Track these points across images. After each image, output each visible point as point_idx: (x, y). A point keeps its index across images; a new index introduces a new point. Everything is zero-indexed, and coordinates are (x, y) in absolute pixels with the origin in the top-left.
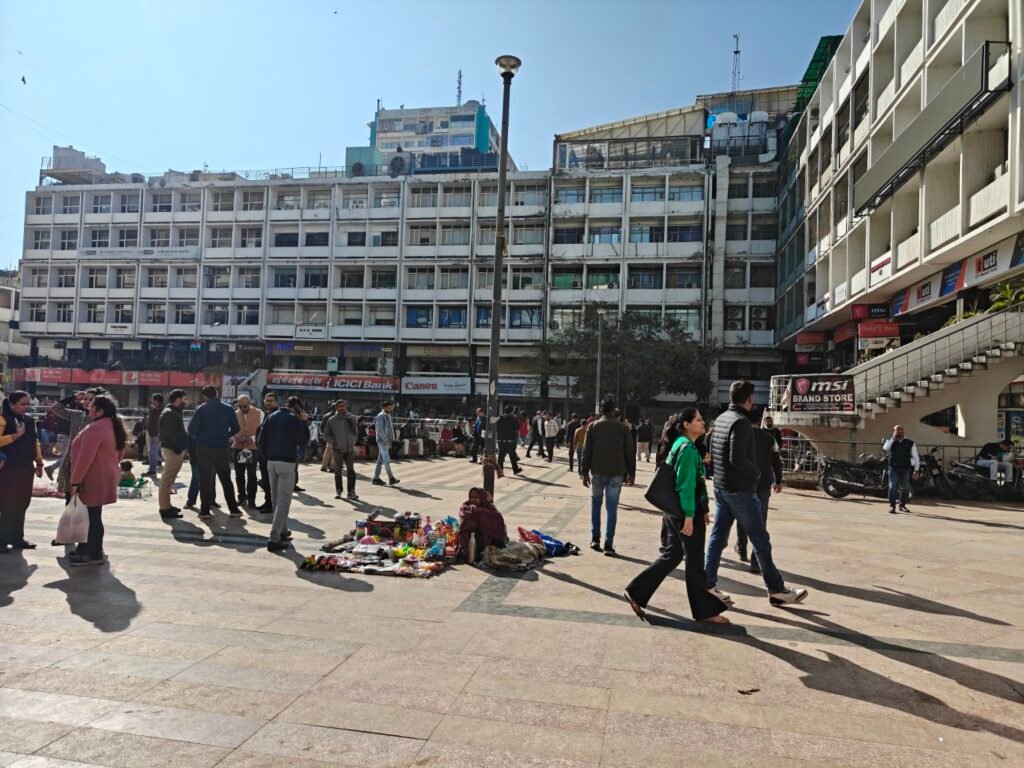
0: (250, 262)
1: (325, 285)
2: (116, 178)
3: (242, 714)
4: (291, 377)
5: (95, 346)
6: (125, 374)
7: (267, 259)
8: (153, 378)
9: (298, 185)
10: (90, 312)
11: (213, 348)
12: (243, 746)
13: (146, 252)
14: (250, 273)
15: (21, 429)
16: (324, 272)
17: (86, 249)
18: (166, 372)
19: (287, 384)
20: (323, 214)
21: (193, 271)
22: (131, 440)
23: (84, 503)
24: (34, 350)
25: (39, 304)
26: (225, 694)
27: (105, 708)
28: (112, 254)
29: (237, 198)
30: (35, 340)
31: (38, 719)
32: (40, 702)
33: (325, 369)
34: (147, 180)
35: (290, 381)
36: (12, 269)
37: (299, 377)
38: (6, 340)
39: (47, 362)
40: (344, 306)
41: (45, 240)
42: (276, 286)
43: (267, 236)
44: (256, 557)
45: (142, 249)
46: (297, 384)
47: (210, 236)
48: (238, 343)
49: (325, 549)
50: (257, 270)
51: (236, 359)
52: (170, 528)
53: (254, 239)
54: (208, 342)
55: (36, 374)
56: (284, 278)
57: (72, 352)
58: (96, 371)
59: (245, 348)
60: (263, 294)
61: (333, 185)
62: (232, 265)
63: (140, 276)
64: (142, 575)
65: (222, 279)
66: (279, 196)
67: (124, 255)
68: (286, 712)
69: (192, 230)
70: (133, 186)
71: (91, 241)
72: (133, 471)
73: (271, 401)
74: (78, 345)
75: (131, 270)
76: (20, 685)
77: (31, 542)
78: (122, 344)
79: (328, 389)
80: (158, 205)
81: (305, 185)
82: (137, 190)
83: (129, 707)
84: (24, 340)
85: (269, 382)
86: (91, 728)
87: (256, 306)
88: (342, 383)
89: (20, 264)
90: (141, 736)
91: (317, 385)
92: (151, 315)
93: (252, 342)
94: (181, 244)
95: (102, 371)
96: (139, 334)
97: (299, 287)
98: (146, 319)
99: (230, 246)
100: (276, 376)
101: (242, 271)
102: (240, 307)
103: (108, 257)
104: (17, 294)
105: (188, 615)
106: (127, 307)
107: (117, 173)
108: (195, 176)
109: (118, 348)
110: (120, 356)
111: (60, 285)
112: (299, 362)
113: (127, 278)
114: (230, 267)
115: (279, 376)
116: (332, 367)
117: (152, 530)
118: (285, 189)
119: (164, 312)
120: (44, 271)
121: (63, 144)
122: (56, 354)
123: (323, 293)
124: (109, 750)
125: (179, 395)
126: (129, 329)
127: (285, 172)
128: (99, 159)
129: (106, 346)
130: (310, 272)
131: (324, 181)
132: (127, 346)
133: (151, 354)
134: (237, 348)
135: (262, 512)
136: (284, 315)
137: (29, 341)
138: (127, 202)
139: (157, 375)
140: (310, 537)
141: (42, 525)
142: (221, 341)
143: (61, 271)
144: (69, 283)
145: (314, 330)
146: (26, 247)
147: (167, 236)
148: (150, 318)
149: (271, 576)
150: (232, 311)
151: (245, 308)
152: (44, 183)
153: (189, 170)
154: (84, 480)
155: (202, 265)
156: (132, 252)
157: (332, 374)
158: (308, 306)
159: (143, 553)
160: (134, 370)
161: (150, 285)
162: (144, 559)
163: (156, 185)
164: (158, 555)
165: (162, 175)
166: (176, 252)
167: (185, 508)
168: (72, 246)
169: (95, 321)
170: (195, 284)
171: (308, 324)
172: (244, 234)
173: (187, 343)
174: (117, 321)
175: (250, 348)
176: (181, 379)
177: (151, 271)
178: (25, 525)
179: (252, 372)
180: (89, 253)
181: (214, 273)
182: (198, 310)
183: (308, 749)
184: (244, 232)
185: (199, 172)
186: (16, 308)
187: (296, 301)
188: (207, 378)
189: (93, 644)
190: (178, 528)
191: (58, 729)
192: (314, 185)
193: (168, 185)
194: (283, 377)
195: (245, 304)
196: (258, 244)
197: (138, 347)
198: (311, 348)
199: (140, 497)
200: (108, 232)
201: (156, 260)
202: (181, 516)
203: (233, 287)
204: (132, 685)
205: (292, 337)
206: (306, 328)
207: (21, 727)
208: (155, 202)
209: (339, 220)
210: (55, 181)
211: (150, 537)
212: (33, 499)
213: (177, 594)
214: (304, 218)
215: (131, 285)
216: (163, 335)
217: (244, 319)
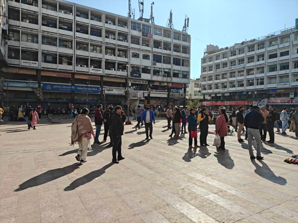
0: (261, 66)
1: (288, 69)
2: (222, 49)
3: (268, 200)
4: (276, 100)
5: (218, 95)
6: (225, 102)
7: (266, 64)
8: (233, 103)
9: (277, 37)
10: (216, 86)
11: (250, 93)
12: (270, 209)
13: (230, 68)
14: (261, 69)
15: (205, 117)
16: (288, 64)
17: (215, 70)
18: (236, 101)
19: (275, 103)
20: (287, 44)
21: (243, 71)
22: (229, 120)
23: (220, 136)
24: (204, 97)
25: (205, 86)
26: (263, 193)
27: (230, 188)
28: (222, 70)
29: (256, 47)
30: (204, 95)
31: (215, 186)
32: (215, 182)
33: (289, 97)
34: (229, 48)
35: (276, 102)
36: (199, 78)
37: (279, 100)
38: (198, 96)
39: (207, 100)
40: (296, 75)
41: (206, 70)
42: (270, 72)
43: (266, 56)
44: (268, 156)
45: (229, 67)
46: (278, 103)
47: (248, 60)
48: (257, 91)
49: (293, 157)
50: (263, 68)
51: (257, 96)
52: (241, 144)
53: (262, 58)
54: (248, 92)
55: (205, 103)
56: (273, 68)
57: (212, 97)
58: (218, 102)
59: (260, 92)
60: (265, 75)
61: (291, 34)
62: (255, 67)
63: (228, 75)
64: (235, 156)
65: (252, 72)
66: (270, 43)
67: (224, 70)
68: (283, 204)
69: (242, 59)
70: (225, 51)
71: (216, 68)
72: (230, 128)
73: (271, 108)
74: (214, 95)
75: (226, 74)
76: (210, 177)
77: (208, 144)
78: (224, 94)
79: (290, 104)
80: (232, 54)
81: (279, 37)
82: (227, 51)
83: (235, 189)
84: (202, 95)
85: (268, 102)
86: (227, 192)
87: (263, 79)
88: (296, 102)
89: (201, 76)
90: (240, 197)
91: (286, 103)
92: (232, 85)
93: (262, 90)
94: (239, 64)
95: (220, 102)
96: (229, 91)
97: (278, 71)
98: (230, 86)
99: (254, 62)
100: (270, 101)
101: (258, 69)
102: (258, 80)
103: (220, 71)
104: (200, 84)
105: (249, 169)
106: (225, 84)
107: (222, 48)
108: (242, 44)
109: (223, 95)
110: (224, 98)
111: (209, 80)
112: (279, 95)
113: (225, 76)
114: (254, 68)
115: (272, 100)
116: (292, 96)
117: (236, 145)
118: (272, 39)
119: (235, 84)
120: (206, 77)
121: (209, 44)
122: (209, 98)
123: (288, 71)
124: (232, 198)
125: (241, 107)
126: (226, 90)
127: (272, 34)
128: (217, 46)
129: (220, 95)
130: (282, 65)
131: (287, 33)
132: (226, 95)
133: (232, 96)
134: (257, 92)
135: (269, 143)
136: (273, 80)
137: (203, 95)
138: (224, 56)
139: (234, 102)
140: (288, 152)
141: (210, 141)
142: (252, 91)
143: (209, 77)
144: (211, 80)
145: (284, 84)
146: (202, 72)
147: (235, 63)
148: (231, 86)
149: (274, 162)
150: (255, 82)
151: (259, 80)
152: (205, 55)
153: (241, 42)
154: (219, 130)
155: (246, 69)
156: (227, 69)
157: (292, 98)
158: (281, 77)
159: (235, 150)
160: (228, 101)
161: (231, 77)
162: (235, 152)
163: (232, 49)
164: (239, 151)
165: (233, 45)
166: (238, 66)
167: (245, 139)
168: (212, 70)
169: (218, 89)
170: (244, 75)
171: (282, 82)
172: (258, 57)
173: (242, 92)
174: (223, 88)
175: (261, 92)
176: (241, 103)
177: (231, 73)
178: (207, 140)
179: (263, 99)
180: (216, 71)
181: (249, 71)
182: (245, 83)
183: (292, 217)
184: (259, 56)
185: (244, 42)
186: (200, 87)
187: (277, 76)
188: (248, 102)
189: (225, 171)
190: (243, 145)
191: (220, 190)
192: (283, 36)
193: (235, 48)
194: (273, 100)
195: (259, 79)
196: (263, 59)
197: (228, 94)
198: (283, 90)
199: (232, 136)
200: (220, 64)
201: (232, 70)
202: (244, 142)
203: (255, 74)
204: (236, 184)
205: (276, 87)
206: (281, 84)
207: (212, 187)
208: (232, 53)
209: (293, 45)
210: (207, 54)
211: (236, 146)
212: (208, 134)
213: (245, 163)
214: (279, 47)
215: (226, 78)
216: (235, 91)
217: (259, 83)
